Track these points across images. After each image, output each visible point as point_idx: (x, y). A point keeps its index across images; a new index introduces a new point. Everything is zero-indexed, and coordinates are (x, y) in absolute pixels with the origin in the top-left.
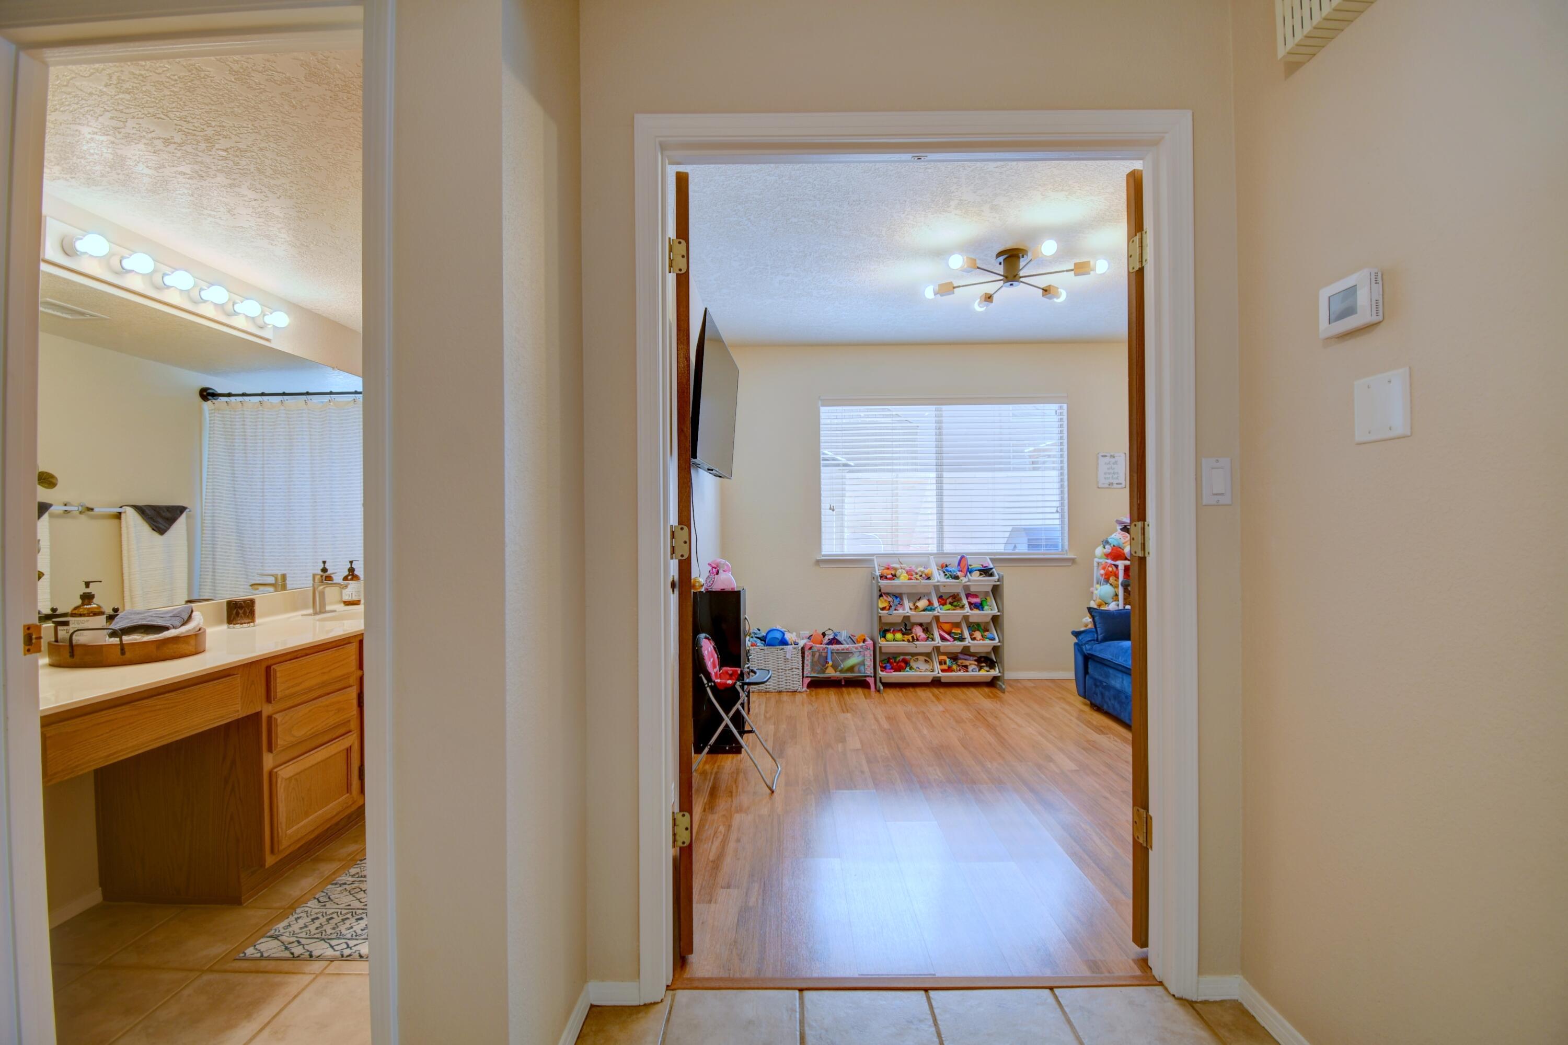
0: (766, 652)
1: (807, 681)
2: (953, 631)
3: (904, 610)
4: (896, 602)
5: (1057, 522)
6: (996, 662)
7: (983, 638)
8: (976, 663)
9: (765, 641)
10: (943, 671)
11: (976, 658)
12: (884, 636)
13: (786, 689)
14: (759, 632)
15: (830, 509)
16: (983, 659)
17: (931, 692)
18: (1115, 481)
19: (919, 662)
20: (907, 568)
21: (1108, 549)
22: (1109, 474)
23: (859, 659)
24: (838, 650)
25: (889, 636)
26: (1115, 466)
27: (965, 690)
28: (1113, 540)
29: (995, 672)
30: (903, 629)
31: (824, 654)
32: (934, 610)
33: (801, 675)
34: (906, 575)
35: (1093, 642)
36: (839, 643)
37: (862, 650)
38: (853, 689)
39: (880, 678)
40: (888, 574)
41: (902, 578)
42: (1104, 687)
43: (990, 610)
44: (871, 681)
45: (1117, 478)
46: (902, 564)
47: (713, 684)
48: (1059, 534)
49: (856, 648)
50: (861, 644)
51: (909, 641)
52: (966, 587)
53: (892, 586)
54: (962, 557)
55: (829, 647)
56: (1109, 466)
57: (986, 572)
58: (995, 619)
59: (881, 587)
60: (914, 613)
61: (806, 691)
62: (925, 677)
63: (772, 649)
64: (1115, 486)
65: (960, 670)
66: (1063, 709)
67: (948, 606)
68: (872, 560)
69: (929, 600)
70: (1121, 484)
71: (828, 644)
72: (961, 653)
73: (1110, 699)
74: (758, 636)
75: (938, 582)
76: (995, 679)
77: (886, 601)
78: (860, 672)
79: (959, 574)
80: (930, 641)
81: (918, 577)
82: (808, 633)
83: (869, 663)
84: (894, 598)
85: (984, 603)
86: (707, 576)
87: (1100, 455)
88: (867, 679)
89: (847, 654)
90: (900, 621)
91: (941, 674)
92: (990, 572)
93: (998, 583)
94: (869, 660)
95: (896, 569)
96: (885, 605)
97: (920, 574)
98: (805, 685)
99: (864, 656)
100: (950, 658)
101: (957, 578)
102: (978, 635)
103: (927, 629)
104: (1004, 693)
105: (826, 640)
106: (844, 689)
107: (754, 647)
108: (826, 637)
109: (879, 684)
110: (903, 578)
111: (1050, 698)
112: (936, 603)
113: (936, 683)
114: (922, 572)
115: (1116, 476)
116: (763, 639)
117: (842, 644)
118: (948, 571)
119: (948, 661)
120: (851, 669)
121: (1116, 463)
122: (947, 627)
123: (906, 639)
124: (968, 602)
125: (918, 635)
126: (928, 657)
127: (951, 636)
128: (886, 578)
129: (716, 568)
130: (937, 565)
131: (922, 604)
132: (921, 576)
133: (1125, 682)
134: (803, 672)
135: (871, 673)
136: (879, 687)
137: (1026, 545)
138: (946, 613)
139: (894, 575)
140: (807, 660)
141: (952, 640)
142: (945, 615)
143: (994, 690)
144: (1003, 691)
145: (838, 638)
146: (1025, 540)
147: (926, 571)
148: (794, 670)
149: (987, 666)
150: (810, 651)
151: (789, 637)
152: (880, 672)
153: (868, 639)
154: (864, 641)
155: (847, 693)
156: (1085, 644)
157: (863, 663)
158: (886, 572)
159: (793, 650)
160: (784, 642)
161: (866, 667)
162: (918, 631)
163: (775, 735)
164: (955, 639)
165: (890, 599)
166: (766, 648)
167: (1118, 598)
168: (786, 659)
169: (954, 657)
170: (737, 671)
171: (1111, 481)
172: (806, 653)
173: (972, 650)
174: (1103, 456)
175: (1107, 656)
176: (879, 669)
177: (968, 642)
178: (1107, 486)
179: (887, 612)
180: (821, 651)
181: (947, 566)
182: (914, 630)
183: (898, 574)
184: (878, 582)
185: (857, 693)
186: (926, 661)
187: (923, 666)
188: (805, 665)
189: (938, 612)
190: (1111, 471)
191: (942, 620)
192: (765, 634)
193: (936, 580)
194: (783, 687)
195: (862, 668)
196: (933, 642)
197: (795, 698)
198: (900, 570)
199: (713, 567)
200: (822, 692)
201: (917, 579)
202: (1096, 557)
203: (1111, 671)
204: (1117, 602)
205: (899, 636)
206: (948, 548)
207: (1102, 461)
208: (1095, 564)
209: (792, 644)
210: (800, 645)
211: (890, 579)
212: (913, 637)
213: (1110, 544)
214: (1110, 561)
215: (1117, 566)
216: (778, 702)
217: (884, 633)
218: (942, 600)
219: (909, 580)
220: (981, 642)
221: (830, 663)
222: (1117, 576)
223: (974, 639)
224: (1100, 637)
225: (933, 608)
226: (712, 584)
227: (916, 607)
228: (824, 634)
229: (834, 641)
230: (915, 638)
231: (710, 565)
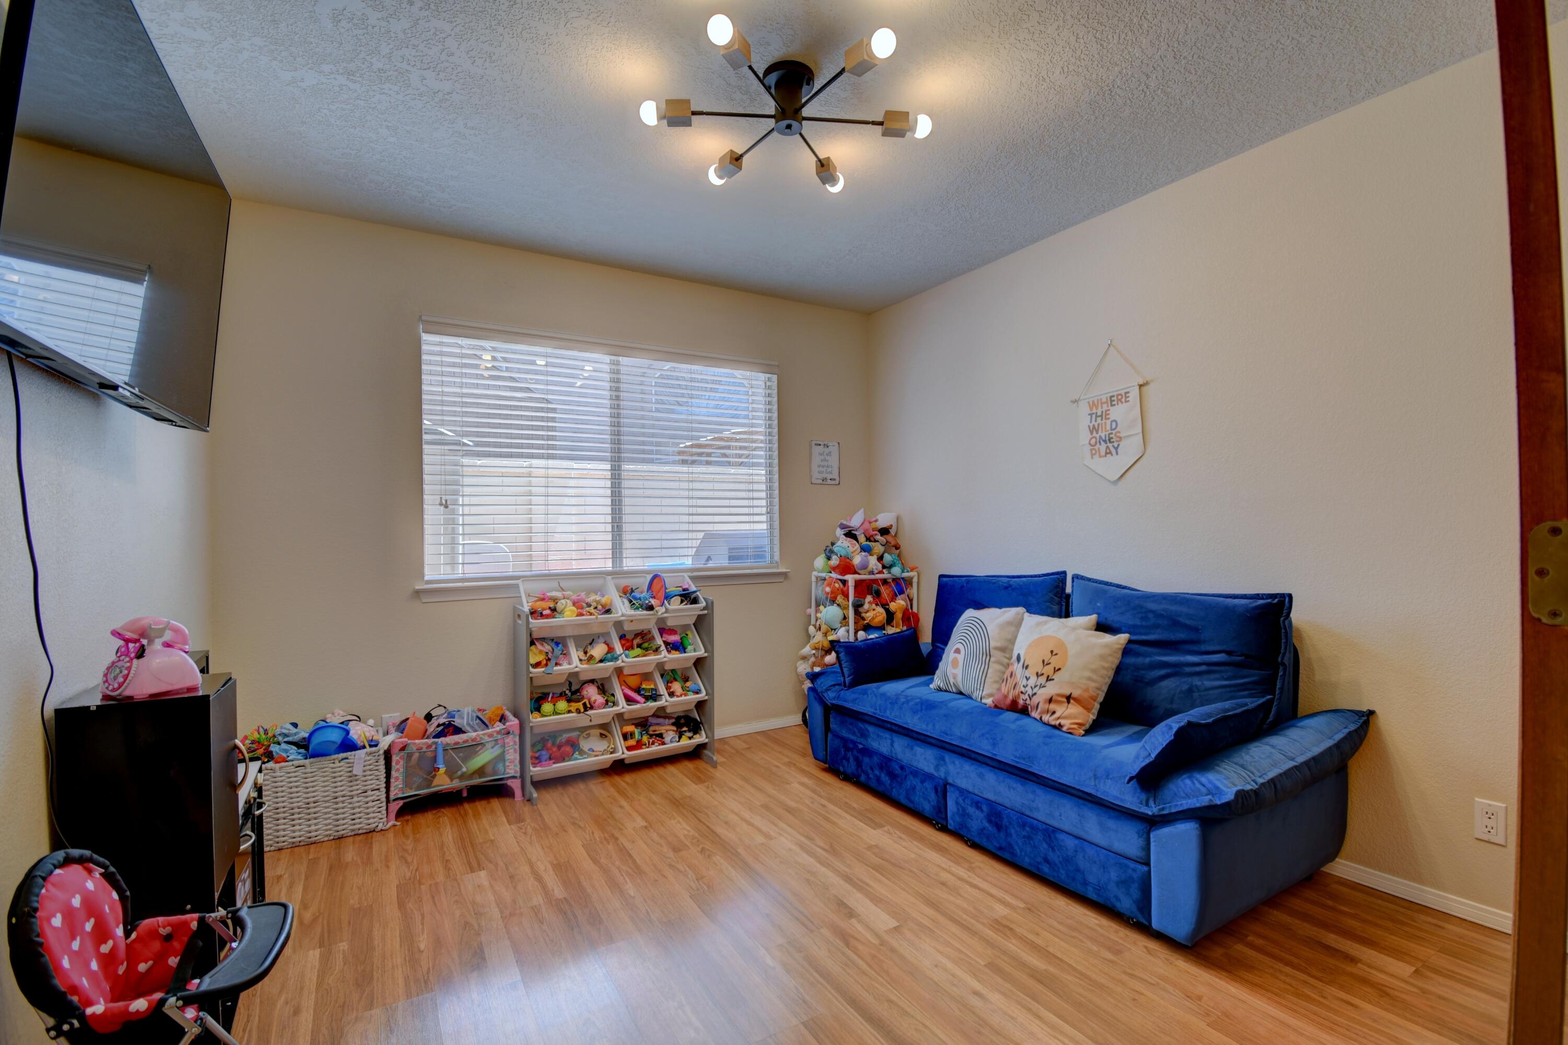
0: (309, 770)
1: (395, 806)
2: (644, 686)
3: (569, 664)
4: (558, 651)
5: (764, 526)
6: (701, 723)
7: (686, 690)
8: (675, 728)
9: (306, 747)
10: (629, 748)
11: (673, 720)
12: (538, 709)
13: (353, 830)
14: (294, 730)
15: (441, 504)
16: (682, 721)
17: (614, 785)
18: (829, 476)
19: (591, 738)
20: (574, 597)
21: (835, 561)
22: (823, 466)
23: (497, 751)
24: (457, 743)
25: (547, 707)
26: (827, 458)
27: (660, 771)
28: (840, 549)
29: (700, 738)
30: (567, 692)
31: (430, 755)
32: (617, 659)
33: (384, 799)
34: (574, 608)
35: (837, 687)
36: (458, 731)
37: (499, 737)
38: (484, 803)
39: (531, 776)
40: (544, 609)
41: (567, 613)
42: (860, 751)
43: (695, 650)
44: (515, 785)
45: (831, 473)
46: (563, 590)
47: (76, 1023)
48: (766, 541)
49: (490, 736)
50: (499, 726)
51: (578, 711)
52: (661, 620)
53: (551, 627)
54: (656, 577)
55: (439, 740)
56: (822, 457)
57: (688, 597)
58: (699, 663)
59: (533, 629)
60: (585, 666)
61: (394, 826)
62: (601, 762)
63: (324, 762)
64: (829, 482)
65: (653, 743)
66: (802, 784)
67: (638, 651)
68: (517, 586)
69: (605, 643)
70: (835, 480)
71: (437, 736)
72: (654, 715)
73: (872, 769)
74: (290, 739)
75: (623, 615)
76: (701, 747)
77: (541, 652)
78: (495, 773)
79: (653, 602)
80: (609, 707)
81: (593, 611)
82: (397, 717)
83: (513, 756)
84: (553, 645)
85: (686, 642)
86: (107, 663)
87: (814, 443)
88: (509, 782)
89: (474, 747)
90: (563, 681)
91: (628, 754)
92: (693, 596)
93: (706, 612)
94: (511, 751)
95: (555, 600)
96: (541, 658)
97: (594, 604)
98: (393, 815)
99: (503, 746)
100: (637, 725)
101: (651, 608)
102: (677, 687)
103: (603, 688)
104: (715, 767)
105: (432, 728)
106: (466, 806)
107: (283, 764)
108: (433, 720)
109: (529, 787)
110: (569, 615)
111: (777, 767)
112: (619, 649)
113: (619, 768)
114: (598, 602)
115: (829, 470)
116: (303, 745)
117: (464, 732)
118: (636, 599)
119: (637, 732)
120: (481, 772)
121: (829, 454)
122: (633, 682)
123: (573, 709)
124: (664, 642)
125: (593, 699)
126: (604, 730)
127: (640, 695)
128: (542, 615)
129: (135, 641)
130: (618, 591)
131: (598, 651)
132: (596, 608)
133: (896, 745)
134: (388, 792)
135: (516, 772)
136: (531, 794)
137: (727, 556)
138: (631, 660)
139: (554, 610)
140: (398, 770)
141: (643, 700)
142: (632, 666)
143: (699, 763)
144: (714, 765)
145: (457, 722)
146: (724, 551)
147: (604, 600)
148: (370, 793)
149: (689, 731)
150: (402, 753)
151: (358, 732)
152: (532, 768)
153: (508, 714)
154: (502, 719)
155: (474, 816)
156: (827, 690)
157: (501, 758)
158: (540, 606)
159: (368, 758)
160: (348, 745)
161: (507, 764)
162: (591, 692)
163: (319, 985)
164: (647, 698)
165: (547, 648)
166: (307, 761)
167: (848, 622)
168: (352, 778)
169: (643, 723)
170: (186, 924)
171: (825, 475)
172: (395, 758)
173: (668, 711)
174: (816, 445)
175: (865, 706)
176: (528, 760)
177: (665, 701)
178: (821, 481)
179: (543, 669)
180: (424, 750)
181: (632, 591)
182: (584, 693)
183: (560, 606)
184: (528, 622)
185: (492, 811)
186: (601, 735)
187: (601, 745)
188: (392, 780)
189: (623, 662)
190: (826, 464)
191: (626, 672)
192: (306, 735)
193: (620, 614)
194: (346, 827)
195: (500, 766)
196: (615, 708)
197: (371, 848)
198: (563, 601)
199: (127, 641)
200: (425, 820)
201: (591, 614)
202: (815, 570)
203: (871, 729)
204: (847, 627)
205: (562, 705)
206: (630, 563)
207: (816, 450)
208: (814, 579)
209: (364, 747)
210: (381, 746)
211: (547, 617)
212: (584, 704)
213: (837, 555)
214: (834, 575)
215: (844, 582)
216: (337, 867)
217: (538, 702)
218: (627, 641)
219: (577, 616)
220: (683, 698)
221: (443, 770)
222: (846, 596)
223: (672, 694)
224: (848, 680)
225: (615, 656)
226: (120, 685)
227: (591, 658)
228: (429, 717)
229: (450, 729)
230: (589, 706)
231: (116, 634)
